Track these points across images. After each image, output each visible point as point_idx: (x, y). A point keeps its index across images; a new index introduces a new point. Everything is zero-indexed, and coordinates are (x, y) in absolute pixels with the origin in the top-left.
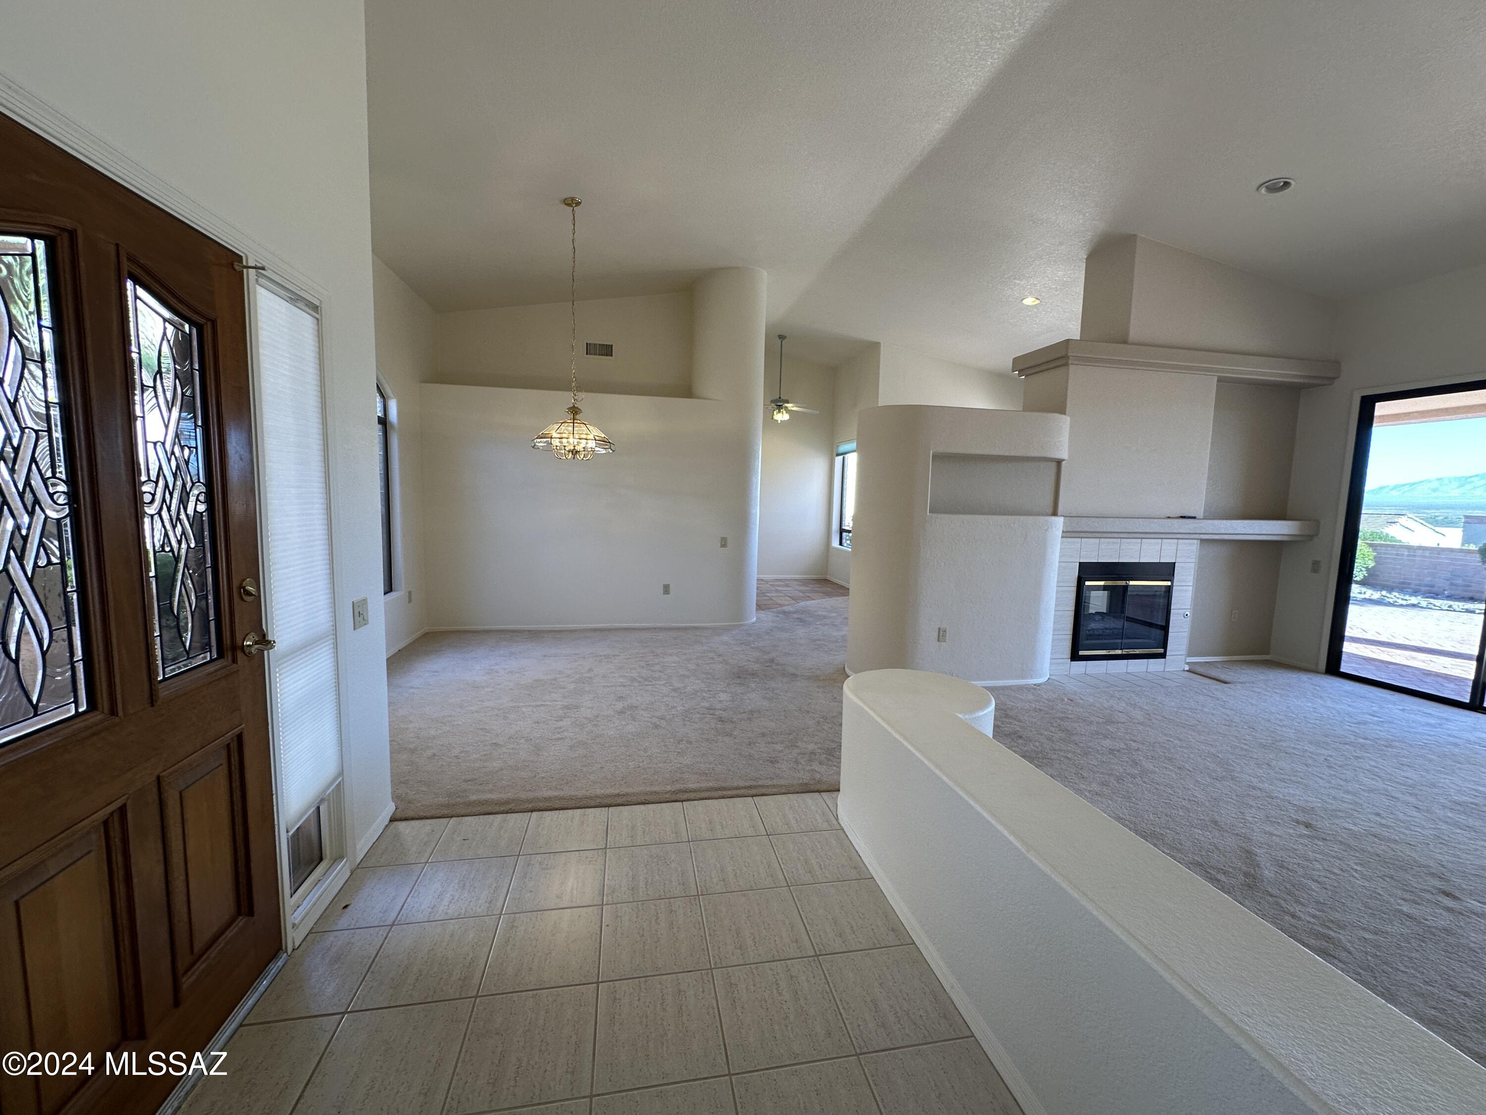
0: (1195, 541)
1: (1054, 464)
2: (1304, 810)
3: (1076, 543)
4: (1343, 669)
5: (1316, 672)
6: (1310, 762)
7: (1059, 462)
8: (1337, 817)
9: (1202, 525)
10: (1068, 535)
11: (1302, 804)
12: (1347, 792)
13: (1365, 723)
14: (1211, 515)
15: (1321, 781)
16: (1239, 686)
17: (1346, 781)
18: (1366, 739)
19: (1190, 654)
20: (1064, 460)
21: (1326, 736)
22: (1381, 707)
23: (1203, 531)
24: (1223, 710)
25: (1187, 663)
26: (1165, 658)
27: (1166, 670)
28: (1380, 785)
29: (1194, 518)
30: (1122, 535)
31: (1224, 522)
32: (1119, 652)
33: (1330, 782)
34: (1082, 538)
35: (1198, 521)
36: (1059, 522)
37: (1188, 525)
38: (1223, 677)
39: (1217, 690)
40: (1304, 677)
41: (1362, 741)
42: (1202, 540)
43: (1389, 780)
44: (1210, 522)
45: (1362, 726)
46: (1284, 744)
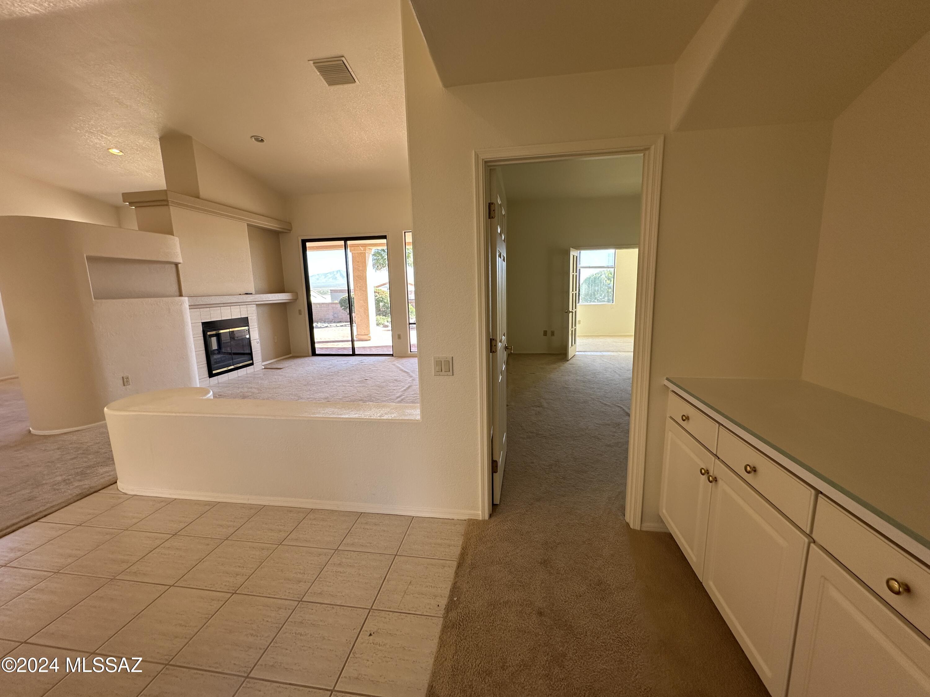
0: (254, 305)
1: (173, 266)
2: (326, 398)
3: (197, 312)
4: (317, 353)
5: (309, 356)
6: (320, 385)
7: (176, 265)
8: (334, 396)
9: (255, 297)
10: (192, 307)
11: (324, 397)
12: (334, 389)
13: (330, 368)
14: (258, 292)
15: (326, 389)
16: (287, 369)
17: (332, 386)
18: (332, 373)
19: (263, 361)
20: (180, 263)
21: (322, 376)
22: (332, 362)
23: (257, 300)
24: (286, 378)
25: (263, 365)
26: (253, 365)
27: (255, 371)
28: (341, 384)
29: (252, 294)
30: (220, 305)
31: (264, 295)
32: (232, 367)
33: (328, 388)
34: (200, 308)
35: (254, 295)
36: (185, 301)
37: (249, 298)
38: (279, 367)
39: (279, 372)
40: (306, 359)
41: (331, 374)
42: (257, 305)
43: (342, 382)
44: (258, 295)
45: (330, 370)
46: (311, 382)
